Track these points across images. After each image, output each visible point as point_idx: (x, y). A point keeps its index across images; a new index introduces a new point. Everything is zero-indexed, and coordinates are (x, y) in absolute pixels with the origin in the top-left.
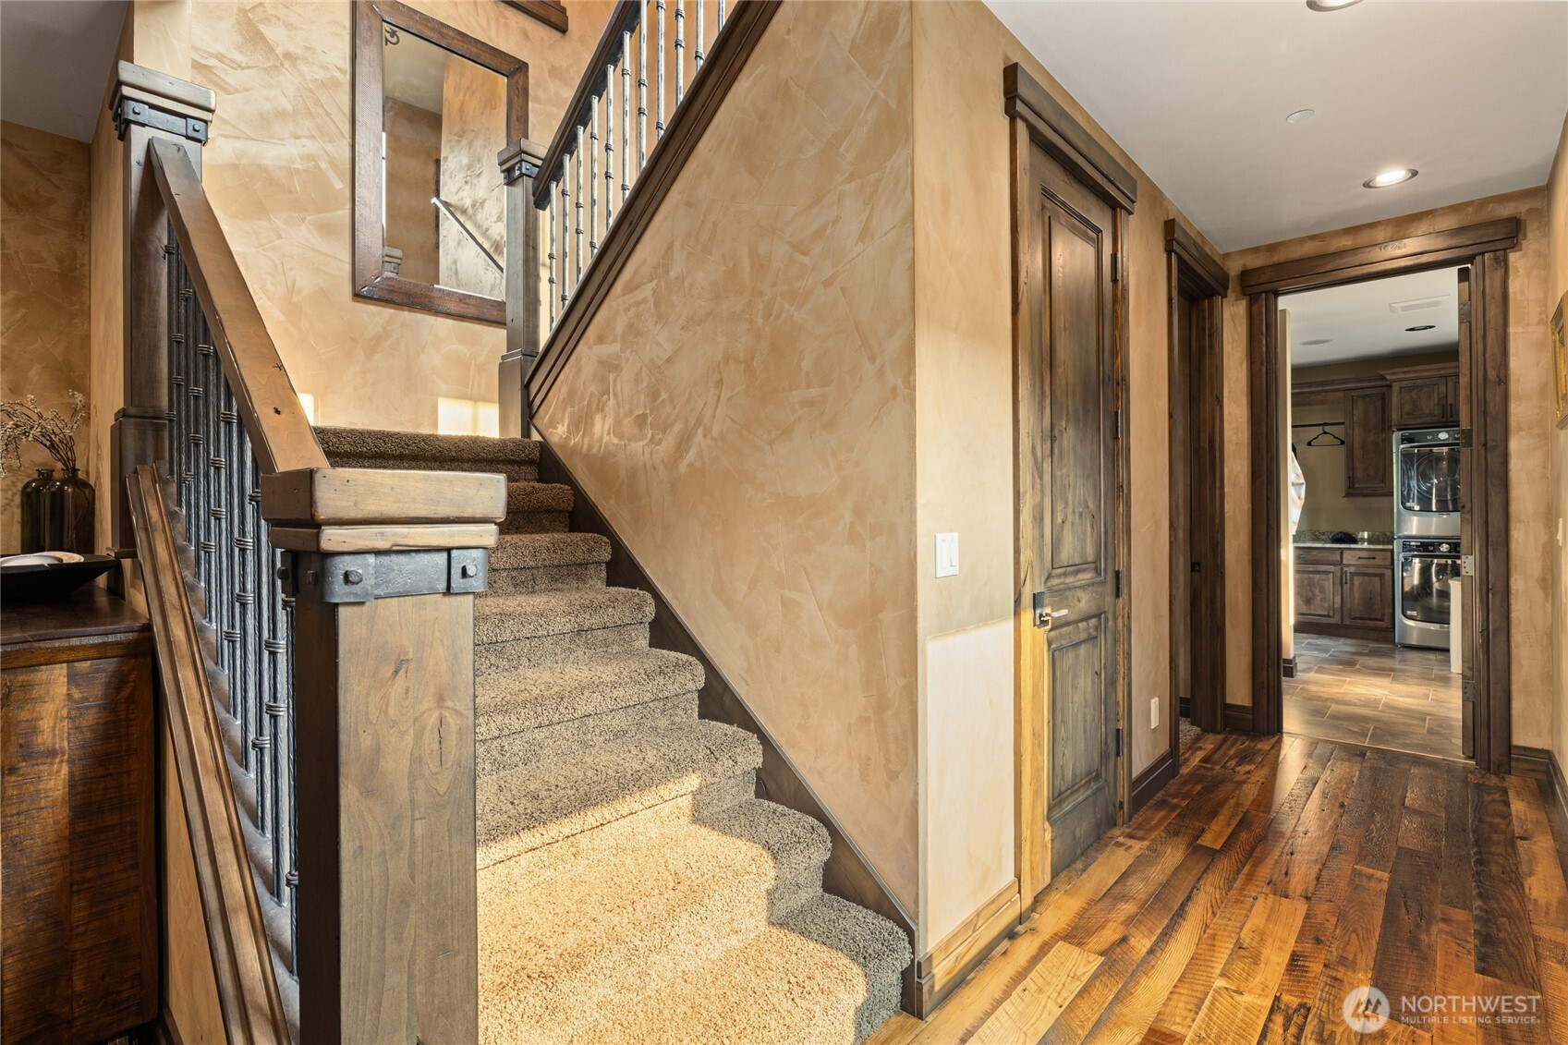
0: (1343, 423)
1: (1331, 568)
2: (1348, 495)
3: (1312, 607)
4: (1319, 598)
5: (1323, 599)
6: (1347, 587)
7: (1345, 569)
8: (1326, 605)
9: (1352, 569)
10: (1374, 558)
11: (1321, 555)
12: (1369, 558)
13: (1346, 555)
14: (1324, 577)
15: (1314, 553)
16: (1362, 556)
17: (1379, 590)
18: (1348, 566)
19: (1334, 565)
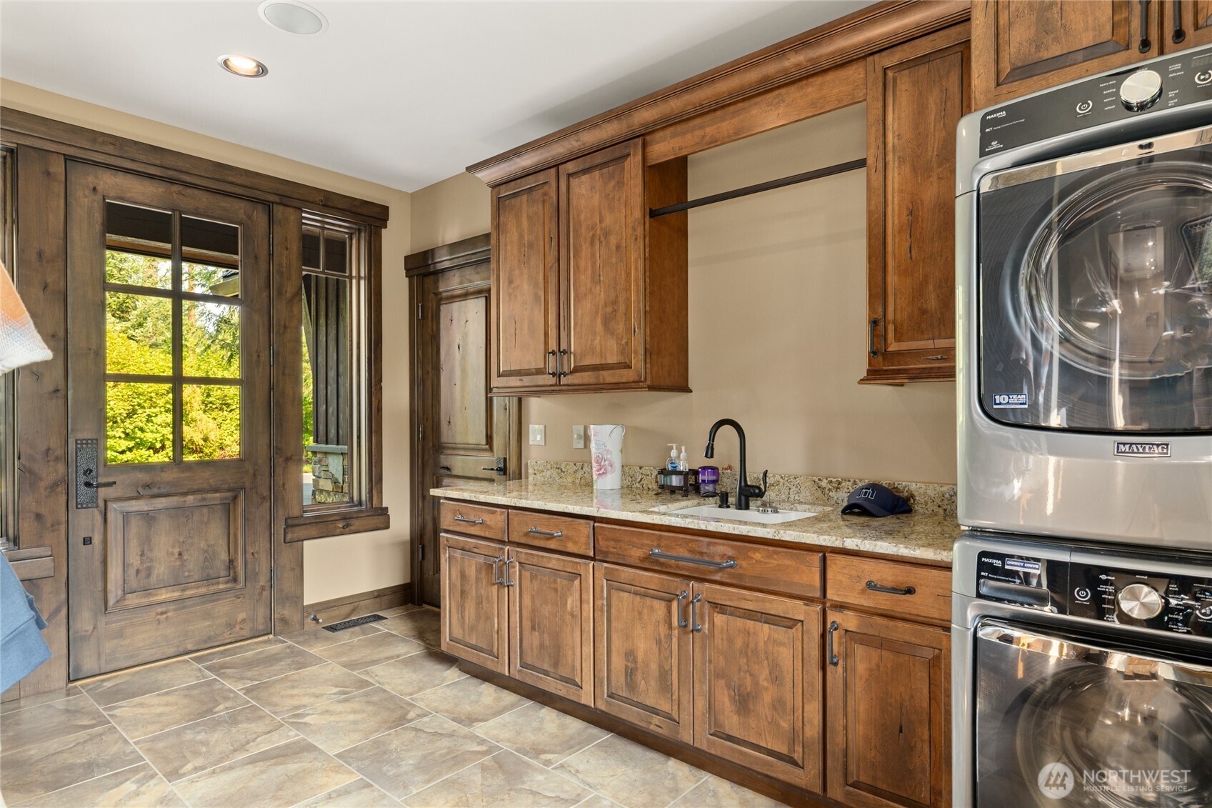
0: (861, 163)
1: (796, 609)
2: (875, 374)
3: (752, 722)
4: (767, 698)
5: (778, 705)
6: (835, 673)
7: (832, 616)
8: (785, 725)
9: (849, 621)
10: (910, 591)
11: (774, 562)
12: (895, 590)
13: (837, 567)
14: (780, 633)
15: (758, 556)
16: (875, 578)
17: (925, 704)
18: (841, 607)
19: (809, 600)
